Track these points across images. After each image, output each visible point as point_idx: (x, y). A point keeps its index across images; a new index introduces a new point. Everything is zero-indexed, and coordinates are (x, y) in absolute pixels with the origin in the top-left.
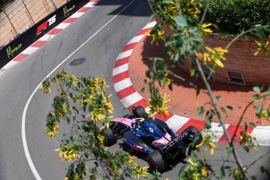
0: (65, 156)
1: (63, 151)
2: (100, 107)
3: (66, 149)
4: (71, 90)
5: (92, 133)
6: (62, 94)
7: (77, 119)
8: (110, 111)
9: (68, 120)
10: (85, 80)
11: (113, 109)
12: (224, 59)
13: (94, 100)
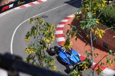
0: (29, 51)
1: (29, 49)
2: (49, 37)
3: (30, 48)
4: (40, 26)
5: (42, 46)
6: (36, 26)
7: (39, 38)
8: (53, 39)
9: (35, 37)
10: (47, 24)
11: (54, 39)
12: (103, 35)
13: (48, 33)
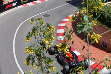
0: (29, 51)
1: (29, 49)
2: (49, 38)
3: (30, 49)
4: (41, 27)
5: (42, 47)
6: (37, 27)
7: (39, 39)
8: (53, 40)
9: (35, 38)
10: (48, 25)
11: (54, 40)
12: (99, 40)
13: (48, 34)
